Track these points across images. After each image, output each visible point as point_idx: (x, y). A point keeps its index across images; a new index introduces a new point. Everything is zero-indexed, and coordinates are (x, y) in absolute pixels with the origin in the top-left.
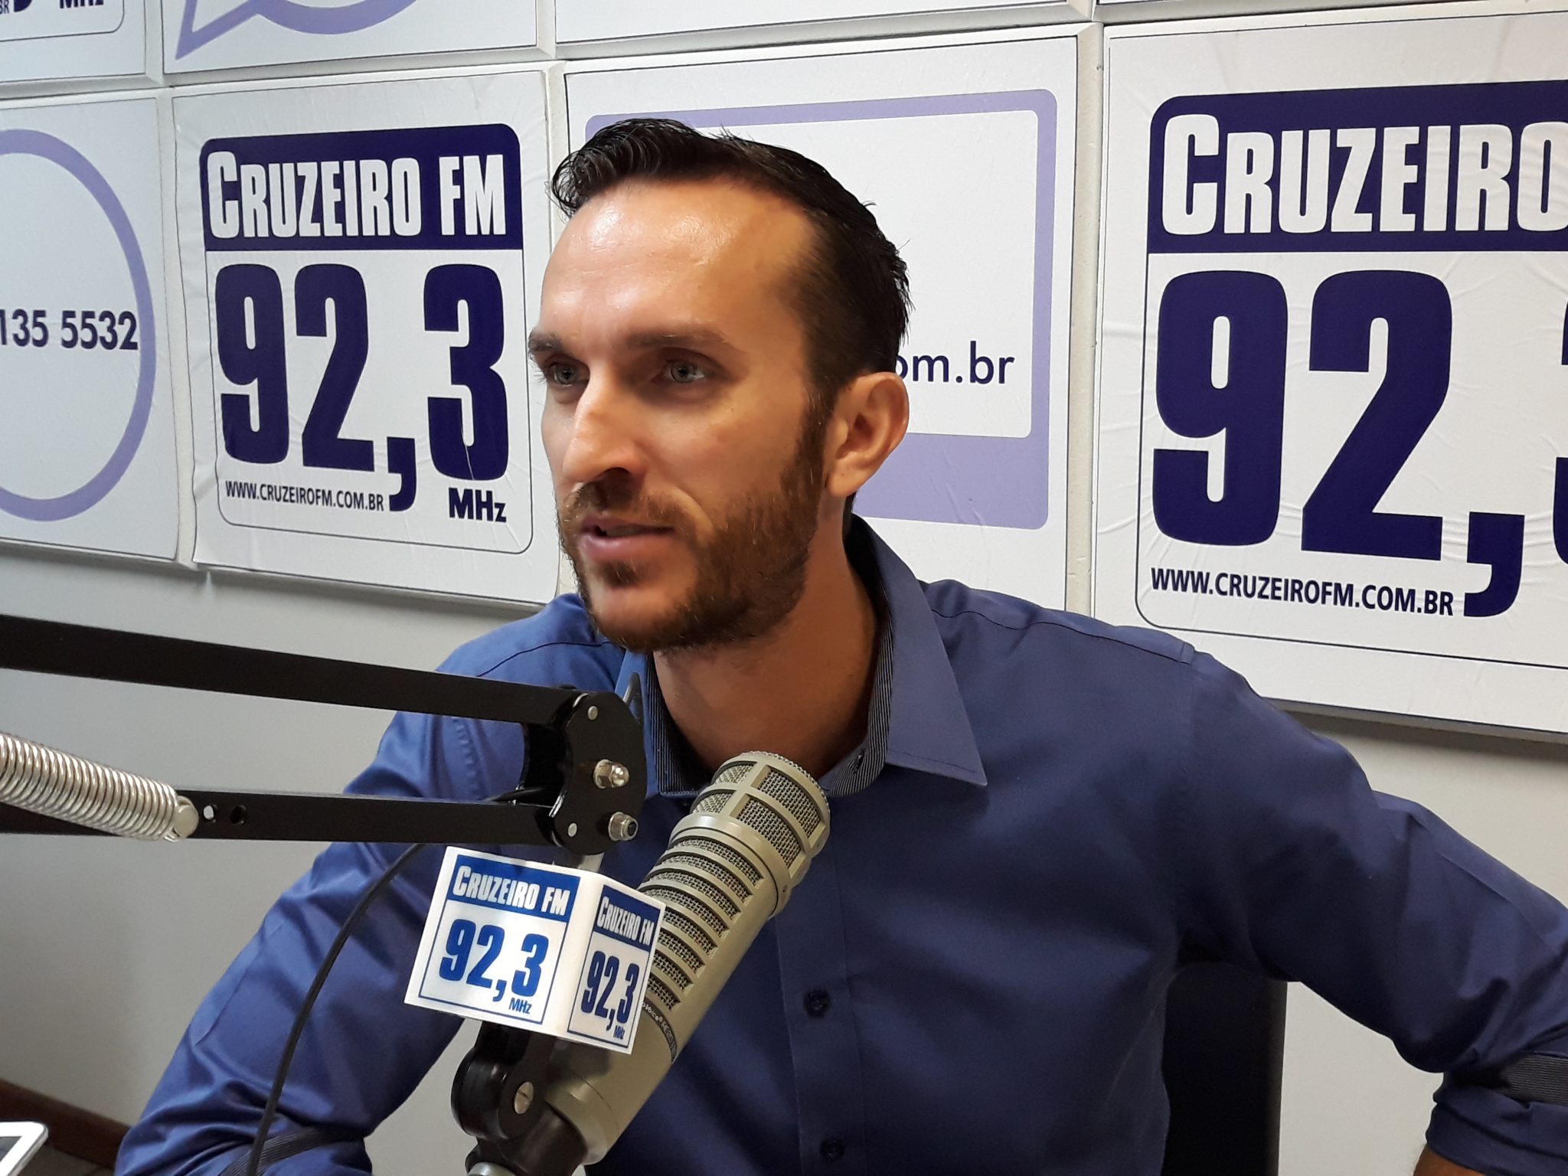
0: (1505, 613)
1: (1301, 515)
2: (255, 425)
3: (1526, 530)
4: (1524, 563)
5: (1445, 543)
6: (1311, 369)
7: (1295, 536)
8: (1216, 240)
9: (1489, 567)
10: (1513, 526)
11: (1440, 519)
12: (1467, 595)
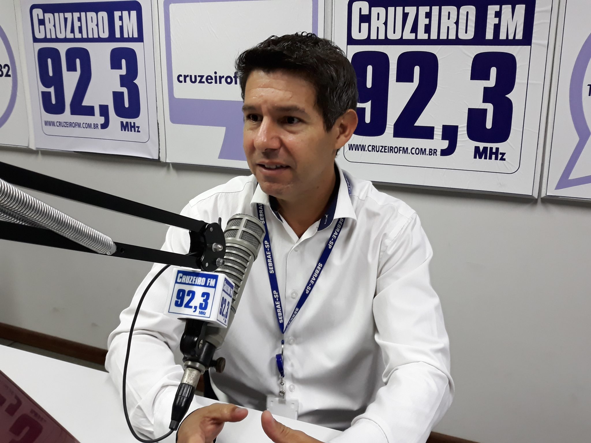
0: (452, 155)
1: (393, 127)
2: (54, 102)
3: (459, 130)
4: (458, 140)
5: (436, 134)
6: (396, 82)
7: (391, 133)
8: (368, 41)
9: (448, 141)
10: (455, 128)
11: (434, 127)
12: (442, 150)
